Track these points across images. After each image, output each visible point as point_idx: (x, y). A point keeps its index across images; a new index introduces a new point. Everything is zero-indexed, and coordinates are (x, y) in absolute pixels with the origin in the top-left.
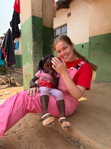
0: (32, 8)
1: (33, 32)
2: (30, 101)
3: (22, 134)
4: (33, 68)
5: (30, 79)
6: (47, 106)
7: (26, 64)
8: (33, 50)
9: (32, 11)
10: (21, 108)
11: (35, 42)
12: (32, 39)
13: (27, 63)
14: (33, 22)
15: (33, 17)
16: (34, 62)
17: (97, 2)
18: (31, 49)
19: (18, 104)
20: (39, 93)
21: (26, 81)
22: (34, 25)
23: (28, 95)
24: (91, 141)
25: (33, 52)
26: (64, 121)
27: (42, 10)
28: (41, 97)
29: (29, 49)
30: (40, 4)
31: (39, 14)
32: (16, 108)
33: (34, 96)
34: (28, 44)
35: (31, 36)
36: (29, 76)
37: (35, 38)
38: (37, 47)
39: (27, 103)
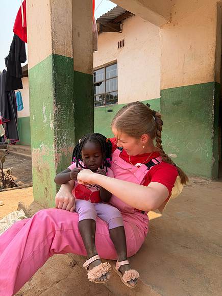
0: (52, 40)
1: (55, 86)
2: (58, 232)
4: (54, 156)
5: (47, 177)
6: (93, 241)
7: (39, 146)
8: (55, 121)
9: (53, 46)
10: (42, 248)
11: (59, 106)
12: (53, 99)
13: (42, 145)
14: (54, 67)
15: (55, 57)
16: (57, 145)
17: (174, 25)
18: (50, 118)
19: (35, 240)
21: (39, 181)
22: (58, 74)
25: (54, 126)
26: (127, 268)
27: (72, 44)
29: (45, 117)
30: (69, 32)
31: (66, 51)
32: (31, 248)
34: (44, 108)
35: (50, 93)
36: (45, 172)
37: (59, 97)
38: (62, 115)
39: (52, 237)
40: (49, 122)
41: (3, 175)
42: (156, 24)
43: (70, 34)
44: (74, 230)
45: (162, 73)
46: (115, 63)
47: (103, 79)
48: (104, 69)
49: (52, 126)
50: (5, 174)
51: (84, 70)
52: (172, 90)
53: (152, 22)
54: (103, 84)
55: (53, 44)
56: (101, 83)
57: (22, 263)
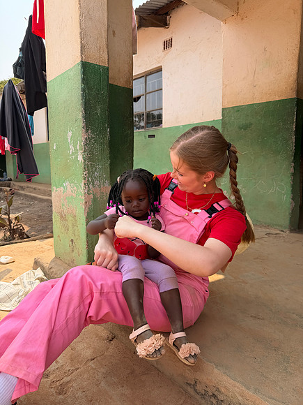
0: (81, 42)
1: (85, 105)
2: (96, 295)
3: (66, 379)
4: (83, 198)
5: (73, 226)
7: (62, 185)
8: (85, 151)
9: (82, 51)
11: (89, 131)
12: (82, 122)
13: (67, 183)
14: (83, 79)
15: (85, 66)
16: (87, 184)
17: (242, 19)
18: (78, 148)
21: (63, 231)
22: (88, 88)
25: (83, 157)
27: (107, 48)
28: (124, 285)
29: (71, 147)
30: (103, 31)
31: (99, 57)
32: (64, 314)
34: (70, 134)
36: (71, 218)
37: (89, 120)
38: (93, 144)
39: (89, 300)
40: (77, 153)
41: (10, 222)
42: (218, 18)
43: (104, 34)
44: (116, 293)
45: (225, 86)
46: (159, 70)
47: (142, 92)
48: (144, 78)
49: (80, 158)
50: (13, 221)
52: (238, 109)
54: (142, 99)
55: (82, 48)
56: (139, 98)
57: (54, 333)
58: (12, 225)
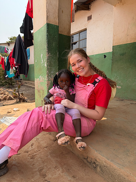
0: (47, 15)
1: (48, 42)
2: (44, 119)
3: (35, 154)
4: (47, 82)
5: (43, 94)
6: (62, 124)
8: (47, 62)
9: (47, 18)
10: (36, 126)
11: (50, 54)
13: (40, 77)
14: (47, 31)
15: (48, 25)
16: (48, 76)
17: (123, 4)
18: (45, 61)
19: (33, 121)
20: (54, 110)
21: (39, 97)
22: (49, 34)
23: (43, 112)
24: (109, 161)
27: (58, 17)
28: (56, 115)
31: (54, 22)
32: (31, 125)
33: (49, 113)
34: (42, 55)
35: (45, 46)
36: (42, 91)
37: (50, 48)
38: (51, 59)
39: (42, 121)
40: (44, 63)
41: (19, 95)
42: (111, 4)
43: (57, 11)
44: (53, 118)
45: (114, 36)
46: (85, 30)
47: (78, 40)
48: (78, 34)
49: (46, 65)
50: (20, 95)
51: (65, 33)
52: (120, 46)
53: (108, 2)
54: (78, 43)
55: (47, 17)
56: (76, 43)
57: (26, 132)
58: (20, 96)
